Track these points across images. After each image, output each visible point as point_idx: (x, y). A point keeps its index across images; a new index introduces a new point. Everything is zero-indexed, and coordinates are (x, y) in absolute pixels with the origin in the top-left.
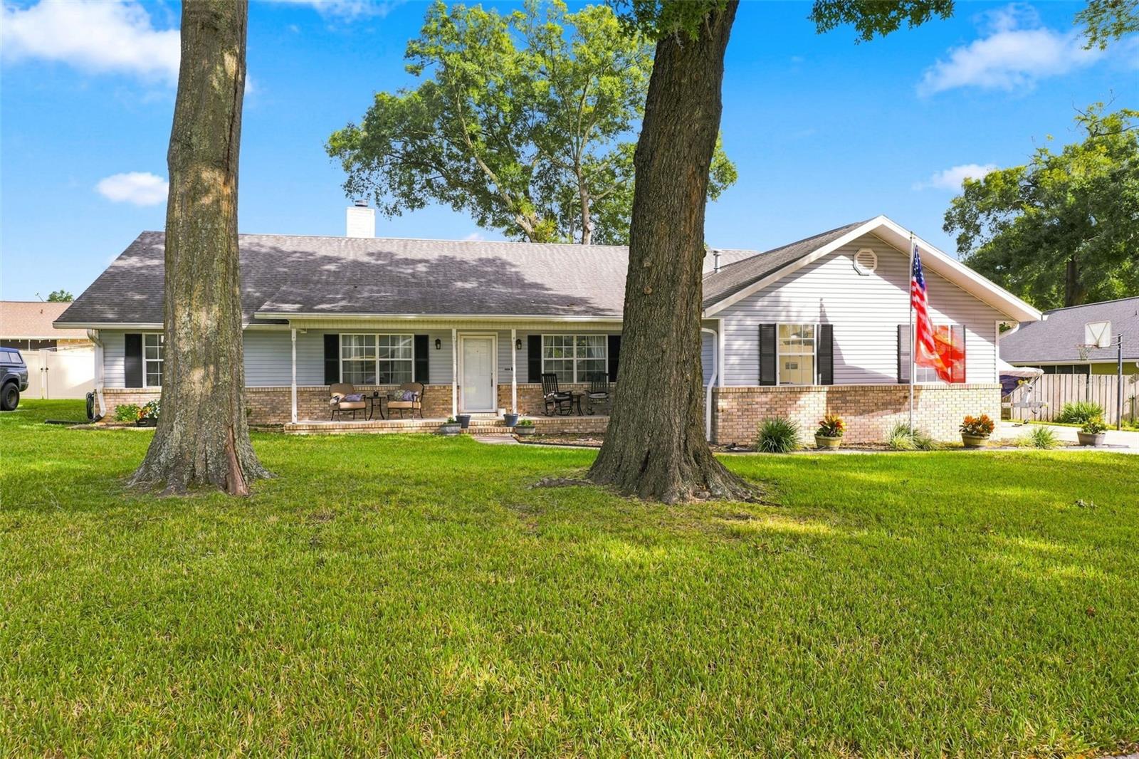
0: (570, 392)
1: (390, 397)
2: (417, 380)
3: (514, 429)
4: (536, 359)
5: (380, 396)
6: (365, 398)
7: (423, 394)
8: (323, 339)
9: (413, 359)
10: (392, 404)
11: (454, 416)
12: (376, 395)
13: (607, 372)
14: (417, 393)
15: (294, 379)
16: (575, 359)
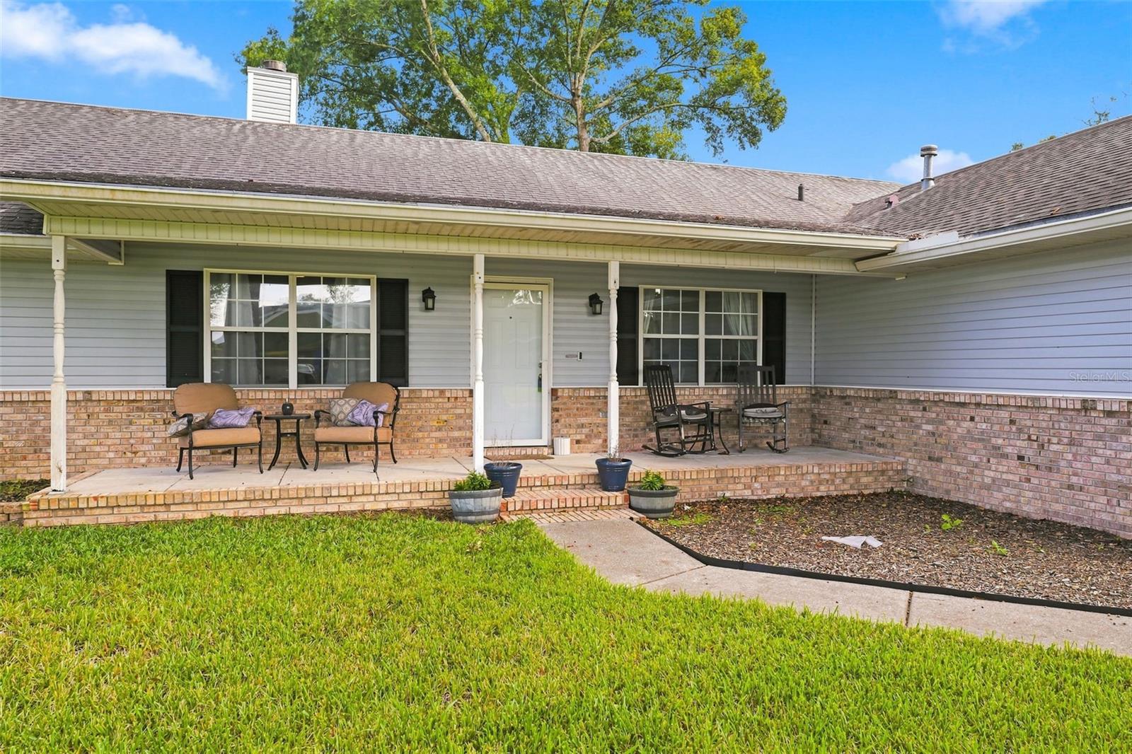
0: (707, 404)
1: (321, 416)
2: (381, 377)
3: (628, 499)
4: (630, 336)
5: (298, 412)
6: (259, 418)
7: (396, 408)
8: (164, 280)
9: (373, 332)
10: (323, 433)
11: (479, 465)
12: (288, 410)
13: (760, 363)
14: (384, 408)
15: (59, 372)
16: (702, 337)
